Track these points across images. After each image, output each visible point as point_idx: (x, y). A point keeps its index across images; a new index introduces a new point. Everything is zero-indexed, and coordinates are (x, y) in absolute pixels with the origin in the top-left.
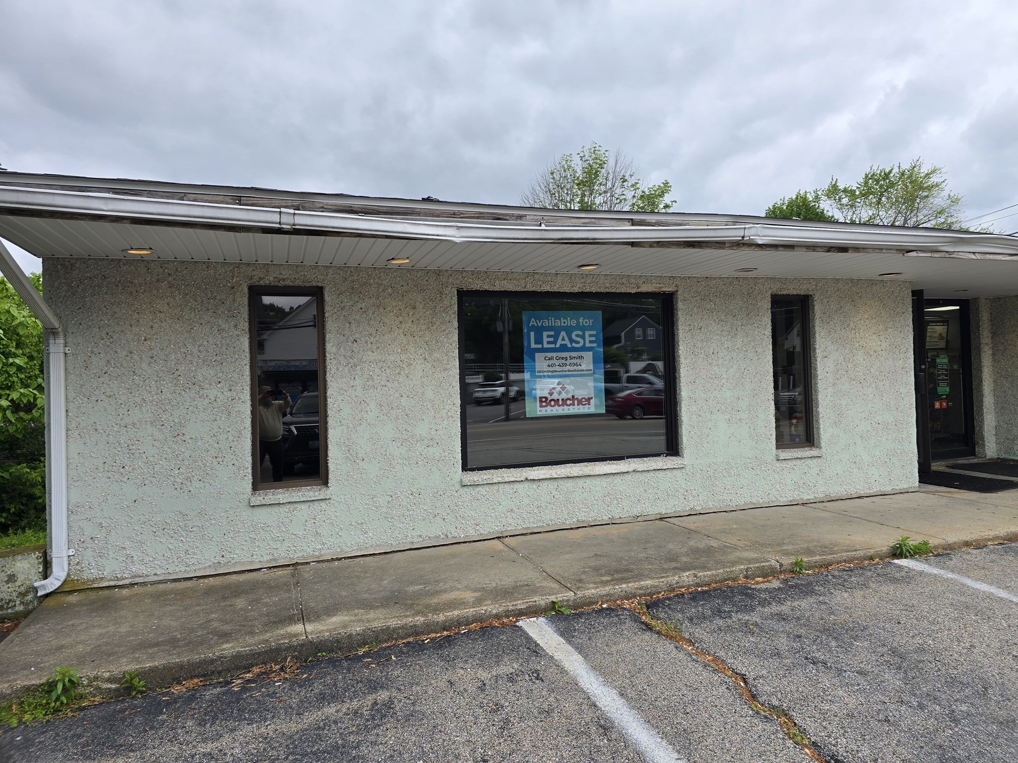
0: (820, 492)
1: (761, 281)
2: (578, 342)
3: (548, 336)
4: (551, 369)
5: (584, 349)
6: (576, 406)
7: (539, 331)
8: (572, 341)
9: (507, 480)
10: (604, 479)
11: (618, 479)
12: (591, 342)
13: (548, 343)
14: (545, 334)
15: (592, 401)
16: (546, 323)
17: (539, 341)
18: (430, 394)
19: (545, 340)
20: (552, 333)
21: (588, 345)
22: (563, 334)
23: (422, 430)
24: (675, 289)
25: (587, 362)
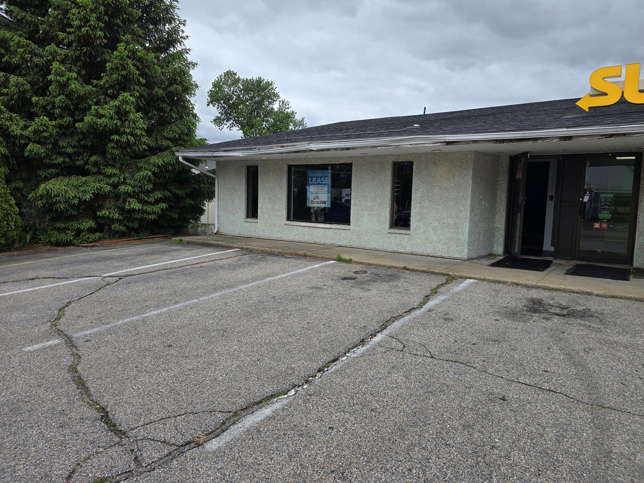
0: (408, 249)
1: (387, 156)
2: (323, 182)
3: (315, 179)
4: (315, 191)
5: (325, 184)
6: (322, 204)
7: (312, 177)
8: (321, 181)
9: (295, 224)
10: (323, 229)
11: (327, 230)
12: (327, 182)
13: (315, 182)
14: (314, 179)
15: (326, 203)
16: (314, 175)
17: (312, 181)
18: (279, 197)
19: (314, 181)
20: (316, 178)
21: (326, 183)
22: (319, 179)
23: (277, 207)
24: (352, 162)
25: (326, 189)
